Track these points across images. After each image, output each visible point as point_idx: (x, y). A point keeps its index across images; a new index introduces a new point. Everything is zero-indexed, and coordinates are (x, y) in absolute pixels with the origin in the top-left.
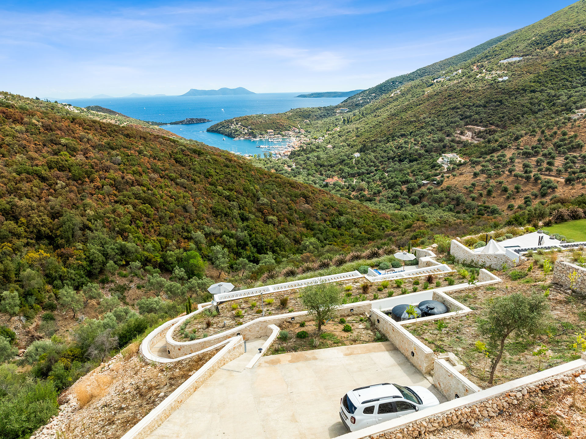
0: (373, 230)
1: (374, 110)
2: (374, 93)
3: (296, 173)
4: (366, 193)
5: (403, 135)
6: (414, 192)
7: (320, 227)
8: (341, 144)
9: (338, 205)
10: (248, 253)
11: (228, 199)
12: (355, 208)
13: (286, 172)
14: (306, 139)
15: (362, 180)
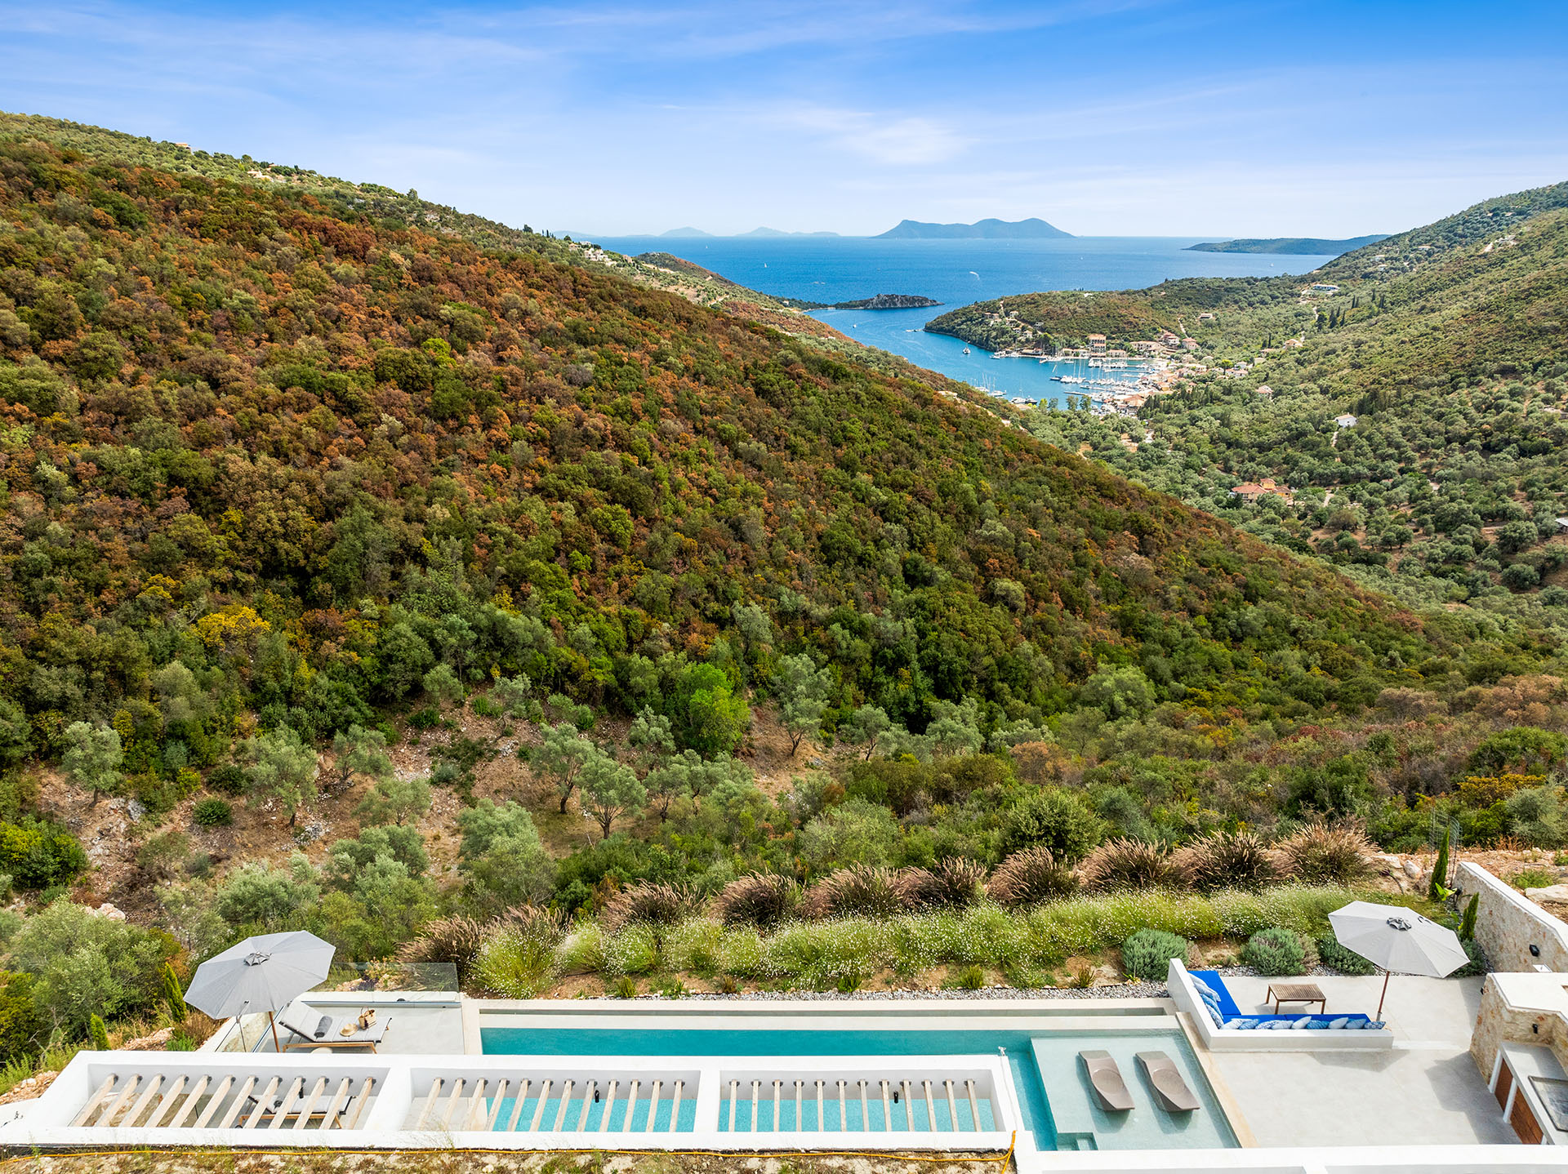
0: (1352, 664)
1: (1420, 292)
2: (1426, 242)
3: (1150, 460)
4: (1359, 537)
5: (1506, 372)
6: (1523, 550)
7: (1168, 630)
8: (1302, 387)
9: (1247, 569)
10: (903, 688)
11: (882, 513)
12: (1303, 582)
13: (1122, 455)
14: (1198, 366)
15: (1353, 498)
